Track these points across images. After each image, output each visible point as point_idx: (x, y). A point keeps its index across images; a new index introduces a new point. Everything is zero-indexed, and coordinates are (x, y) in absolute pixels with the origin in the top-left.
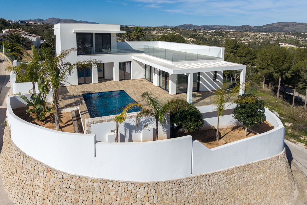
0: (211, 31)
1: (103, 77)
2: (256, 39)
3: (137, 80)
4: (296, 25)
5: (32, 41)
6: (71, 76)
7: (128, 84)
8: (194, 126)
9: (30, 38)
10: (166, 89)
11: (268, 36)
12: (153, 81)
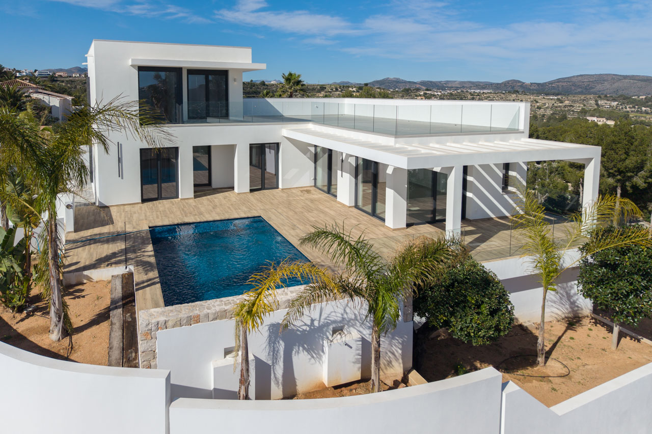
0: (441, 92)
1: (207, 183)
2: (537, 108)
3: (294, 191)
4: (620, 80)
5: (51, 107)
6: (122, 178)
7: (273, 200)
8: (490, 328)
9: (46, 98)
10: (376, 214)
11: (562, 103)
12: (336, 192)
